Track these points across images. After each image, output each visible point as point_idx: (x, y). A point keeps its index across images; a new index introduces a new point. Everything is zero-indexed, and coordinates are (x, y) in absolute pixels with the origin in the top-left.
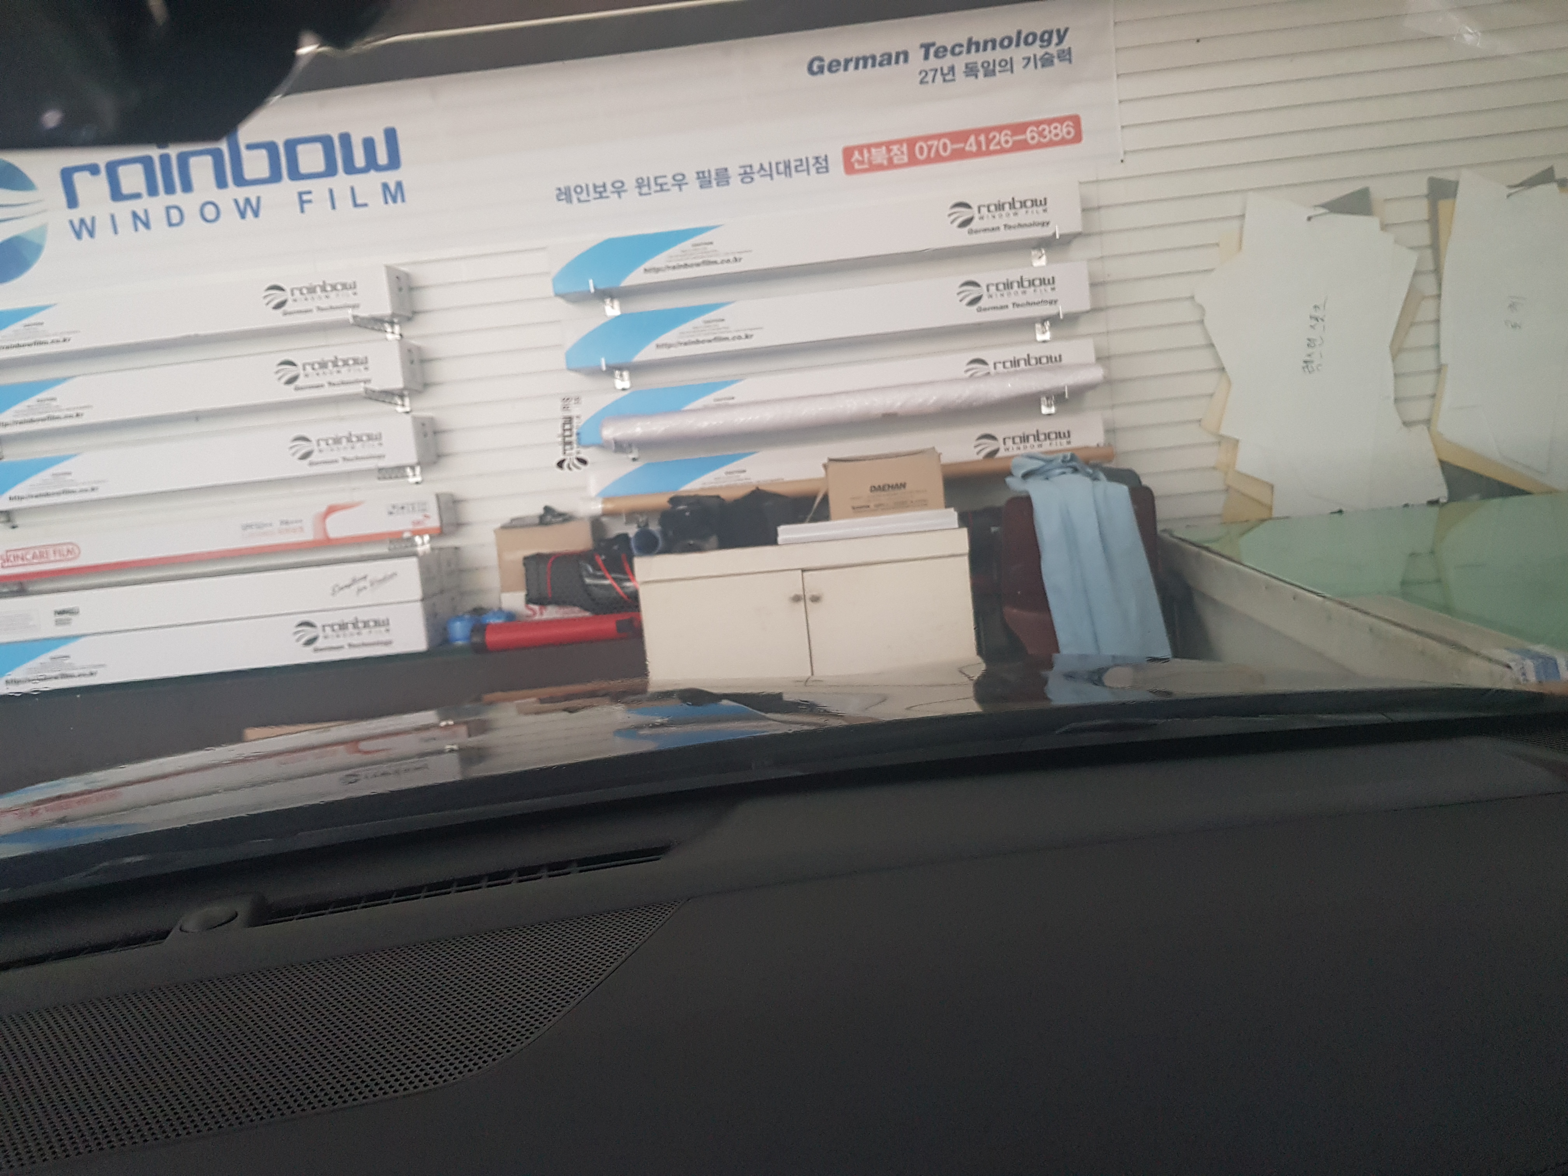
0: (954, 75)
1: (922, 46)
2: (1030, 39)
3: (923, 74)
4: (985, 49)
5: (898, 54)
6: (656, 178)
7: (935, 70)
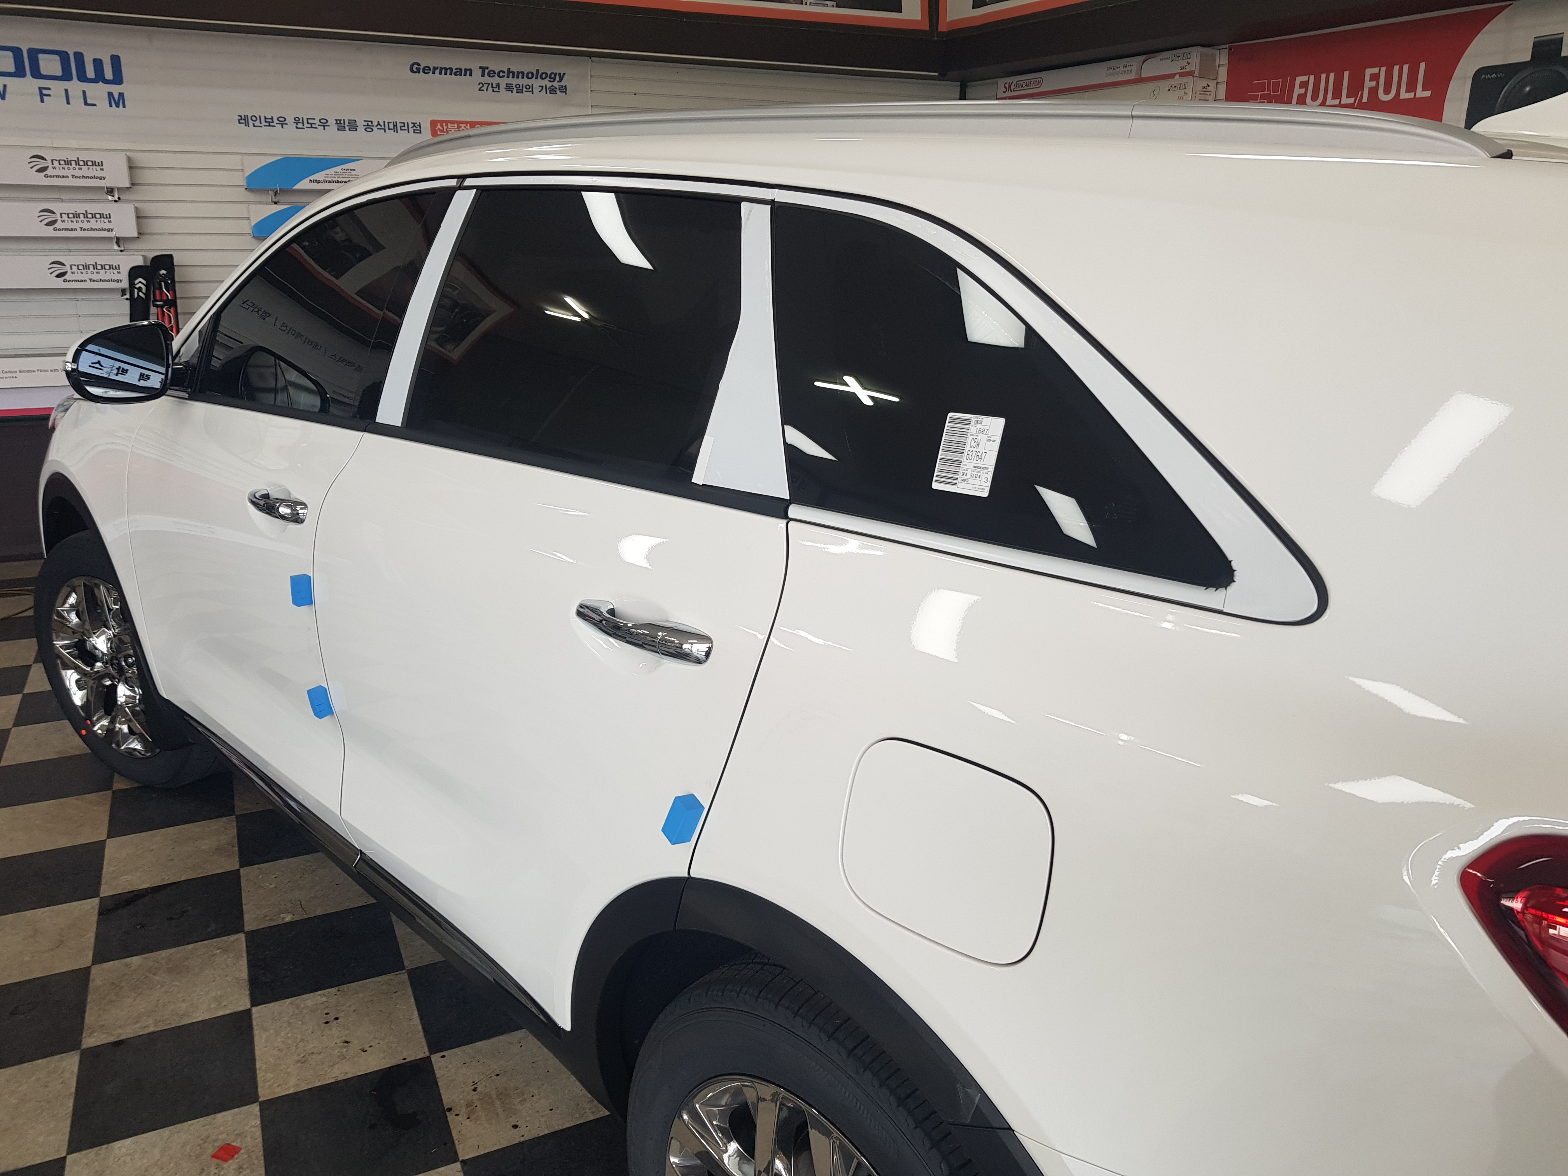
0: (499, 89)
1: (480, 68)
2: (544, 76)
3: (481, 85)
4: (518, 77)
5: (466, 70)
6: (308, 119)
7: (489, 84)
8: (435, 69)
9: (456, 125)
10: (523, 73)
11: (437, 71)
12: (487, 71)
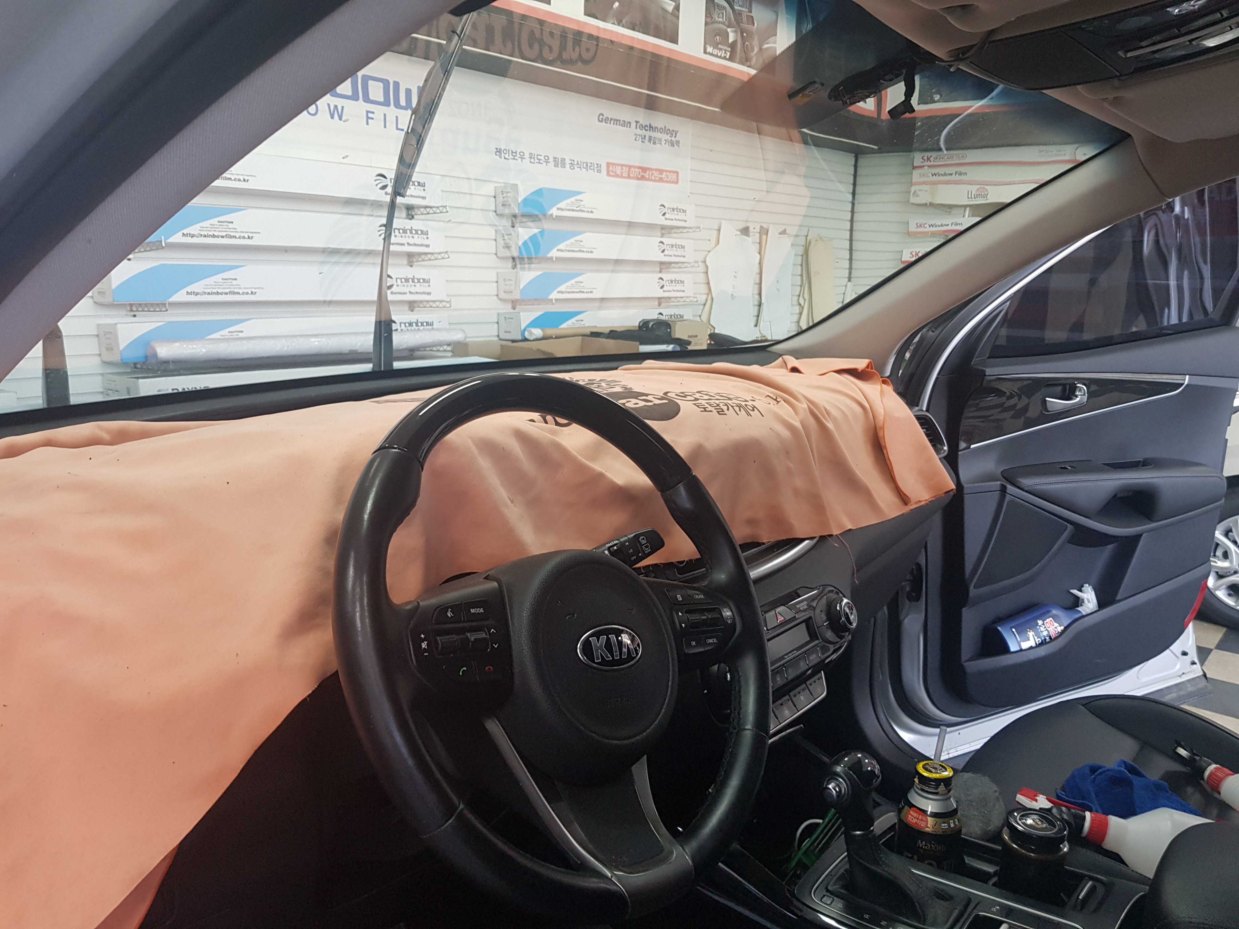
0: (644, 139)
1: (636, 121)
2: (668, 132)
3: (636, 136)
4: (655, 131)
5: (628, 122)
6: (538, 155)
7: (640, 135)
8: (611, 119)
9: (620, 167)
10: (657, 128)
11: (612, 122)
12: (638, 124)
